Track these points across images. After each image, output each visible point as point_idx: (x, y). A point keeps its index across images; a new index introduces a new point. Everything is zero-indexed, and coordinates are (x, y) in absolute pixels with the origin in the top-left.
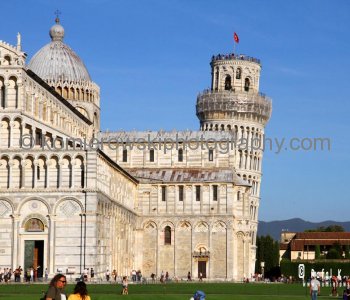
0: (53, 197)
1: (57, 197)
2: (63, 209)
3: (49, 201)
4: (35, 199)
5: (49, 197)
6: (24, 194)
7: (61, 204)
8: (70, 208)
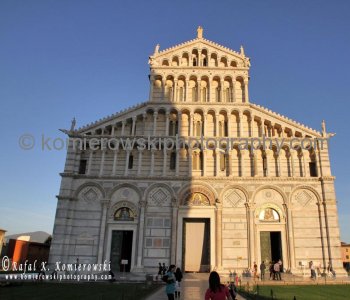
0: (288, 185)
1: (292, 186)
2: (297, 198)
3: (284, 190)
4: (269, 187)
5: (284, 185)
6: (257, 183)
7: (295, 194)
8: (304, 198)
